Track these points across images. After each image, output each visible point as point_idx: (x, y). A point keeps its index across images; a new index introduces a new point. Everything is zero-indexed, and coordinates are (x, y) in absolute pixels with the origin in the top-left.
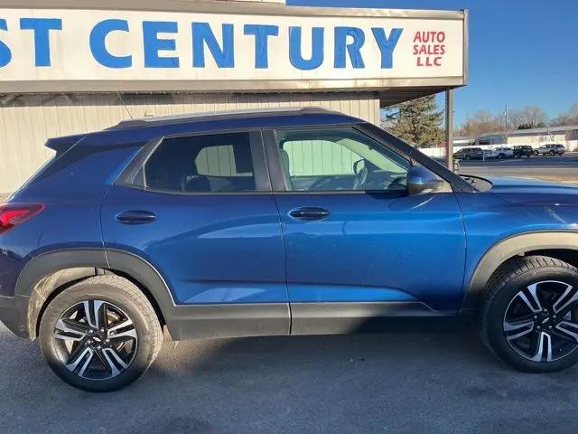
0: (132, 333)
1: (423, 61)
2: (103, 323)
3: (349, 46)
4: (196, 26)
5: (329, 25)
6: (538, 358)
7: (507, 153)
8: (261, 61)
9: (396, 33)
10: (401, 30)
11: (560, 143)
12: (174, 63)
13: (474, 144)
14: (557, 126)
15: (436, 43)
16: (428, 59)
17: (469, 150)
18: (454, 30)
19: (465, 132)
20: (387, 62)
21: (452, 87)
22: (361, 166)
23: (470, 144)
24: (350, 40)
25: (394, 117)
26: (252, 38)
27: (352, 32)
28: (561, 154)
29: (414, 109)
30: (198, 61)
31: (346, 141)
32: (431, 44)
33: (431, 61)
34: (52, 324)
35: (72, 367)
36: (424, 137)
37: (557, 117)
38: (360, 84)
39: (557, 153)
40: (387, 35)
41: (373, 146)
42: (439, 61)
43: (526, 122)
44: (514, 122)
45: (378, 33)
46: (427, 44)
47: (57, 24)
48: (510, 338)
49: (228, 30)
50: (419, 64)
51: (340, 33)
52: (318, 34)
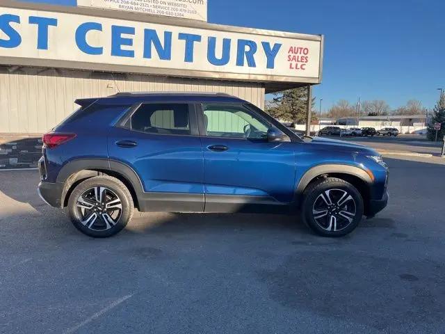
0: (119, 206)
1: (294, 66)
2: (104, 200)
3: (246, 53)
4: (147, 31)
5: (234, 38)
6: (329, 229)
7: (358, 132)
8: (189, 57)
9: (277, 46)
10: (280, 45)
11: (396, 127)
12: (131, 54)
13: (335, 124)
14: (397, 115)
15: (302, 55)
16: (297, 65)
17: (331, 128)
18: (314, 48)
19: (331, 115)
20: (270, 65)
21: (312, 84)
22: (248, 127)
23: (332, 124)
24: (247, 48)
25: (279, 100)
26: (184, 42)
27: (249, 43)
28: (395, 136)
29: (294, 96)
30: (147, 54)
31: (240, 112)
32: (300, 55)
33: (299, 66)
34: (76, 198)
35: (85, 223)
36: (299, 116)
37: (397, 109)
38: (252, 77)
39: (393, 134)
40: (272, 47)
41: (254, 116)
42: (304, 67)
43: (374, 110)
44: (366, 110)
45: (266, 45)
46: (297, 55)
47: (54, 22)
48: (315, 218)
49: (168, 35)
50: (291, 67)
51: (241, 43)
52: (227, 43)
